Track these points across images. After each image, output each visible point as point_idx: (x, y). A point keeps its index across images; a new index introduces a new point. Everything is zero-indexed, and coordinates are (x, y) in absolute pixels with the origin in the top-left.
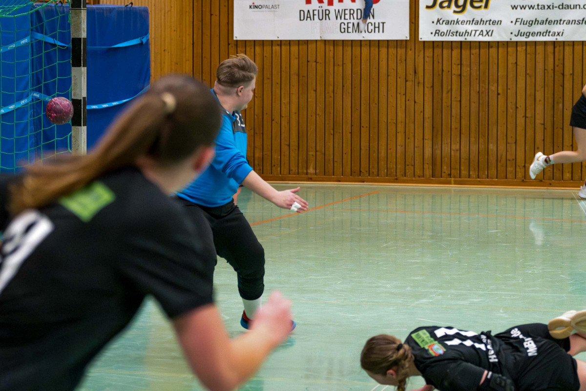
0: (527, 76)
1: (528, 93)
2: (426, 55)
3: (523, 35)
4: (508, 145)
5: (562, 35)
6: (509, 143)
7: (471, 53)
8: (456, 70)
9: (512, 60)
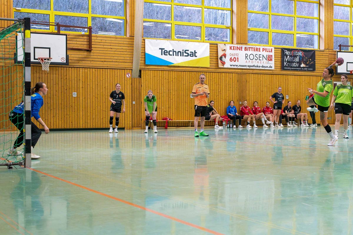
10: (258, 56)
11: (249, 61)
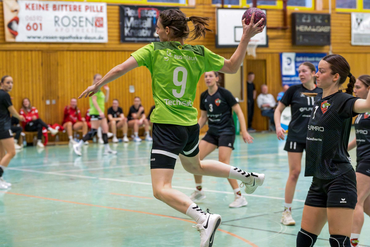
10: (77, 20)
11: (62, 29)
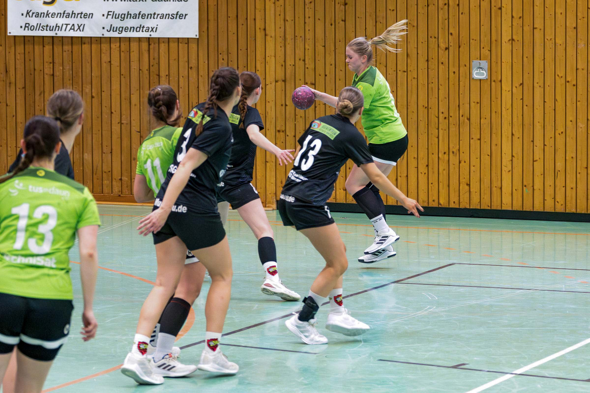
0: (122, 76)
1: (123, 96)
2: (18, 51)
3: (116, 31)
4: (103, 155)
5: (156, 31)
6: (104, 153)
7: (64, 50)
8: (48, 70)
9: (105, 58)
